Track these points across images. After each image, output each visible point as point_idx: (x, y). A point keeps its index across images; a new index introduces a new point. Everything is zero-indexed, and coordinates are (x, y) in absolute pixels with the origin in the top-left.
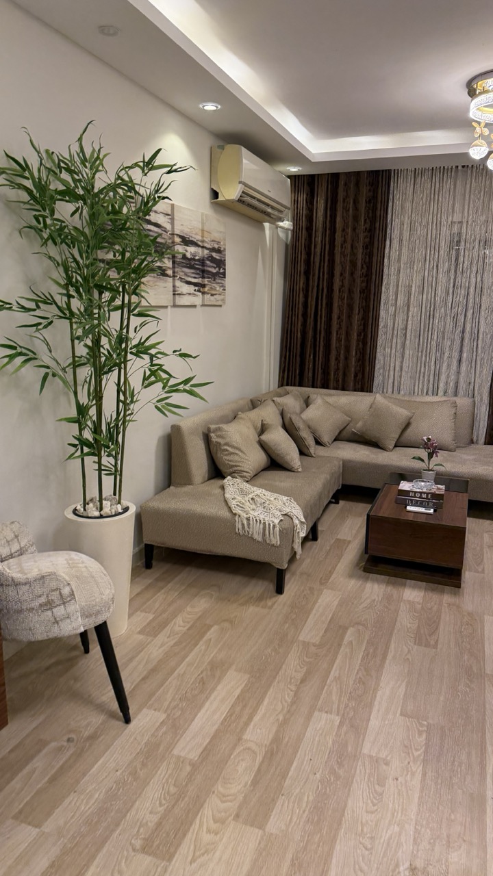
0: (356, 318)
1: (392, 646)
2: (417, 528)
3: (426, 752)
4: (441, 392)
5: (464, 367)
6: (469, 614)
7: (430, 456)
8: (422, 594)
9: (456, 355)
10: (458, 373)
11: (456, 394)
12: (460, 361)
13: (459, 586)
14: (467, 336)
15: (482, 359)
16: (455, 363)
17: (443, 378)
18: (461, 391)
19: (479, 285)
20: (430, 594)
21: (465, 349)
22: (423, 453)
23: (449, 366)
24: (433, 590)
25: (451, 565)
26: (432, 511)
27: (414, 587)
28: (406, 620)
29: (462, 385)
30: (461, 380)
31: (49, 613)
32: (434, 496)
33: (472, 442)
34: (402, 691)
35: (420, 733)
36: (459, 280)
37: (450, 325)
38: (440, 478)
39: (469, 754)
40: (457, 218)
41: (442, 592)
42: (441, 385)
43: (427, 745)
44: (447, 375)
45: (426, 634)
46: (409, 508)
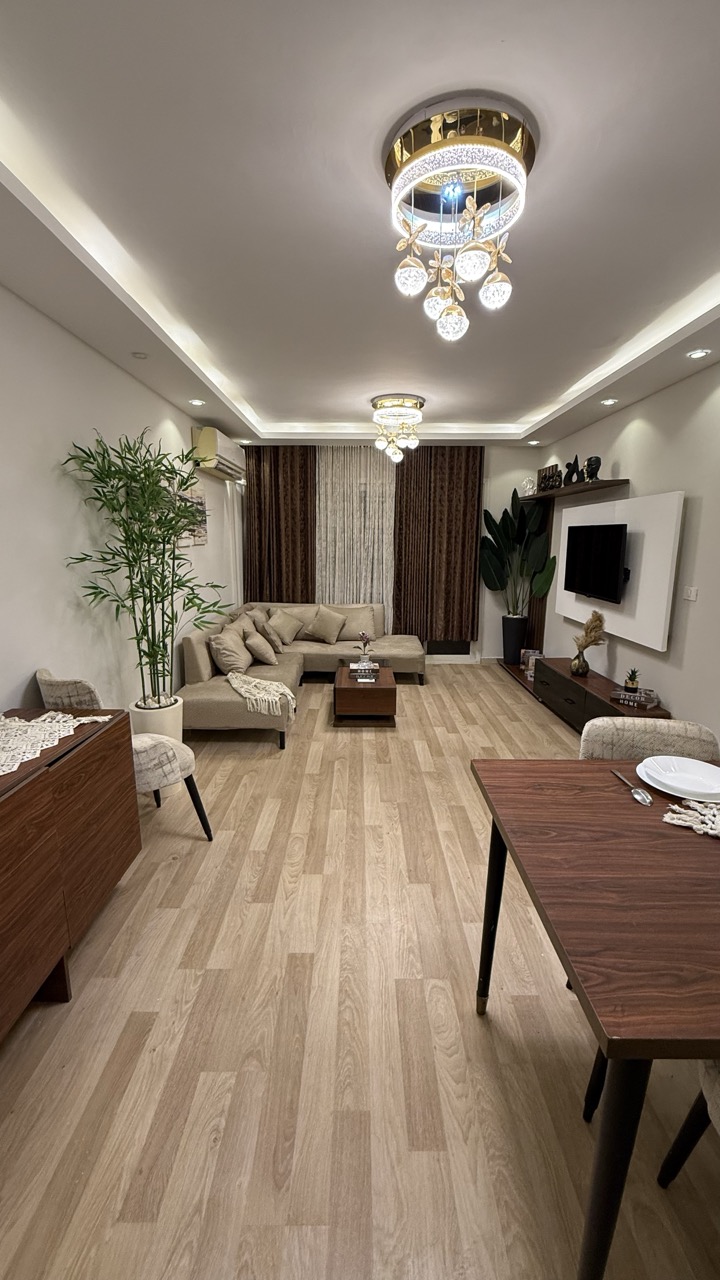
0: (299, 550)
1: (365, 767)
2: (365, 692)
3: (400, 817)
4: (362, 601)
5: (375, 582)
6: (405, 742)
7: (365, 645)
8: (373, 734)
9: (369, 575)
10: (372, 587)
11: (371, 602)
12: (372, 579)
13: (395, 726)
14: (376, 562)
15: (387, 577)
16: (369, 580)
17: (362, 591)
18: (374, 600)
19: (380, 527)
20: (379, 734)
21: (375, 571)
22: (361, 644)
23: (366, 583)
24: (380, 731)
25: (388, 714)
26: (373, 680)
27: (368, 731)
28: (367, 751)
29: (375, 596)
30: (374, 591)
31: (160, 770)
32: (373, 671)
33: (385, 634)
34: (378, 789)
35: (395, 809)
36: (367, 523)
37: (364, 555)
38: (373, 660)
39: (423, 814)
40: (363, 481)
41: (385, 731)
42: (362, 596)
43: (400, 814)
44: (365, 588)
45: (382, 756)
46: (359, 680)
